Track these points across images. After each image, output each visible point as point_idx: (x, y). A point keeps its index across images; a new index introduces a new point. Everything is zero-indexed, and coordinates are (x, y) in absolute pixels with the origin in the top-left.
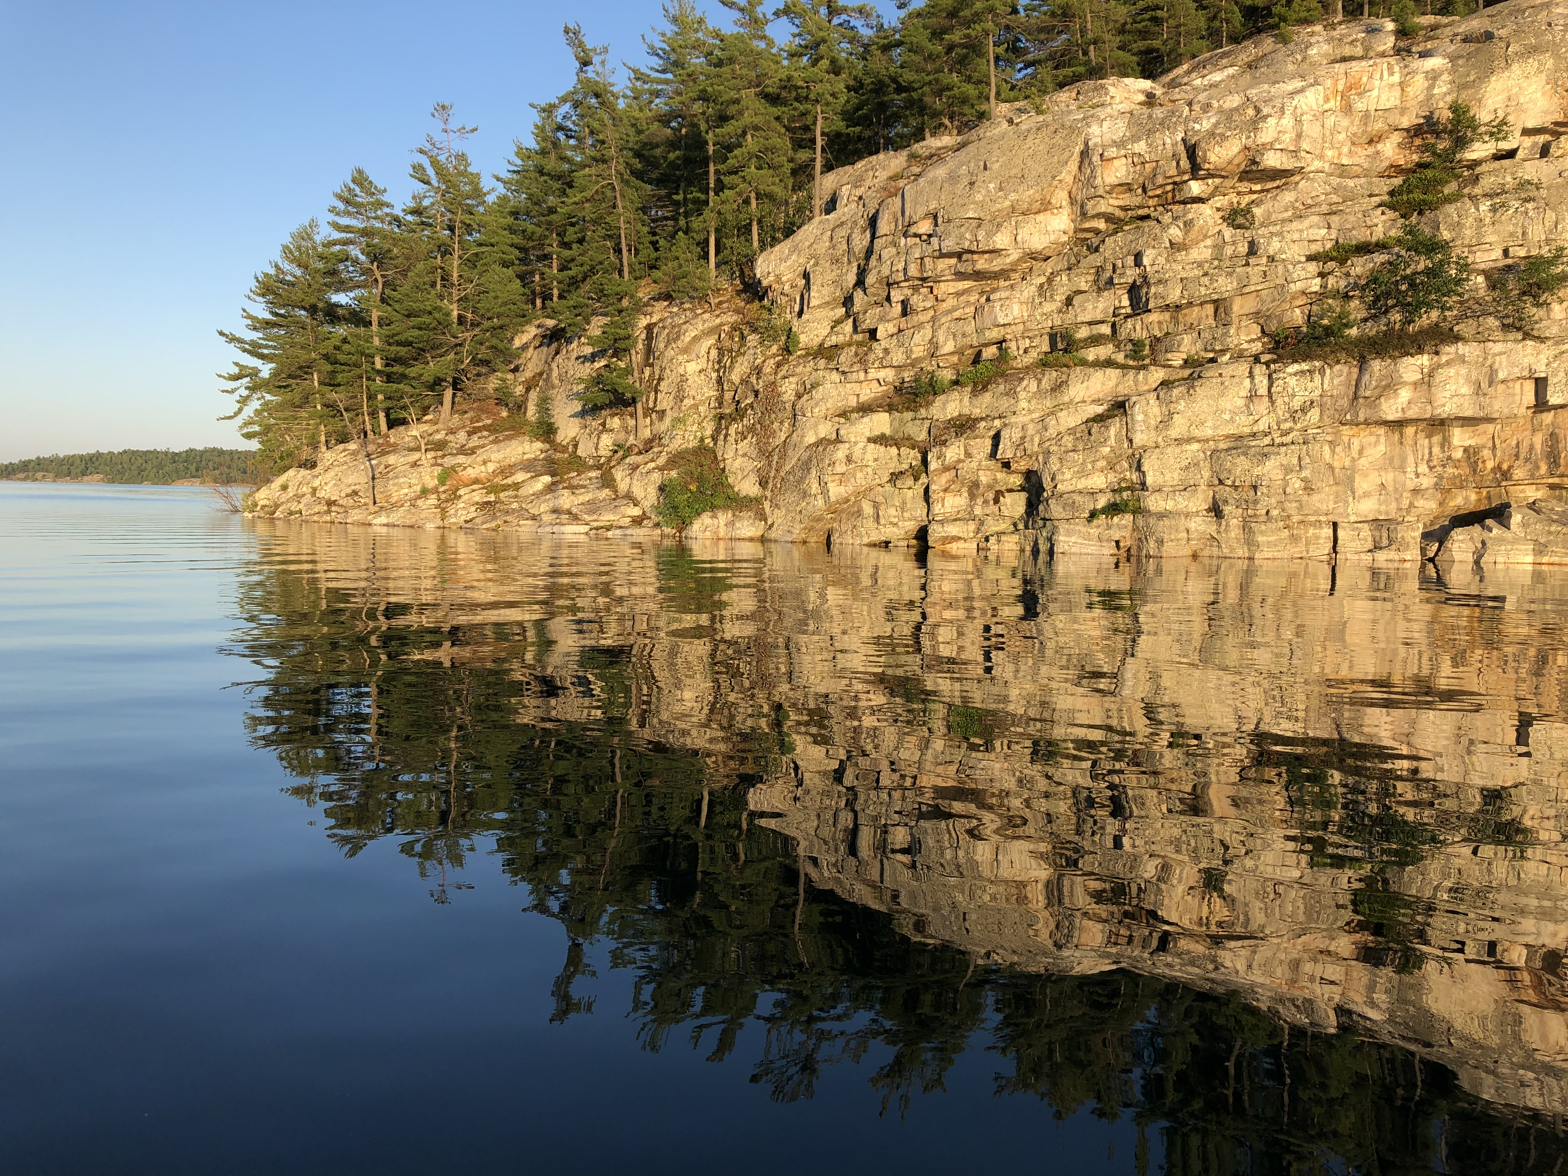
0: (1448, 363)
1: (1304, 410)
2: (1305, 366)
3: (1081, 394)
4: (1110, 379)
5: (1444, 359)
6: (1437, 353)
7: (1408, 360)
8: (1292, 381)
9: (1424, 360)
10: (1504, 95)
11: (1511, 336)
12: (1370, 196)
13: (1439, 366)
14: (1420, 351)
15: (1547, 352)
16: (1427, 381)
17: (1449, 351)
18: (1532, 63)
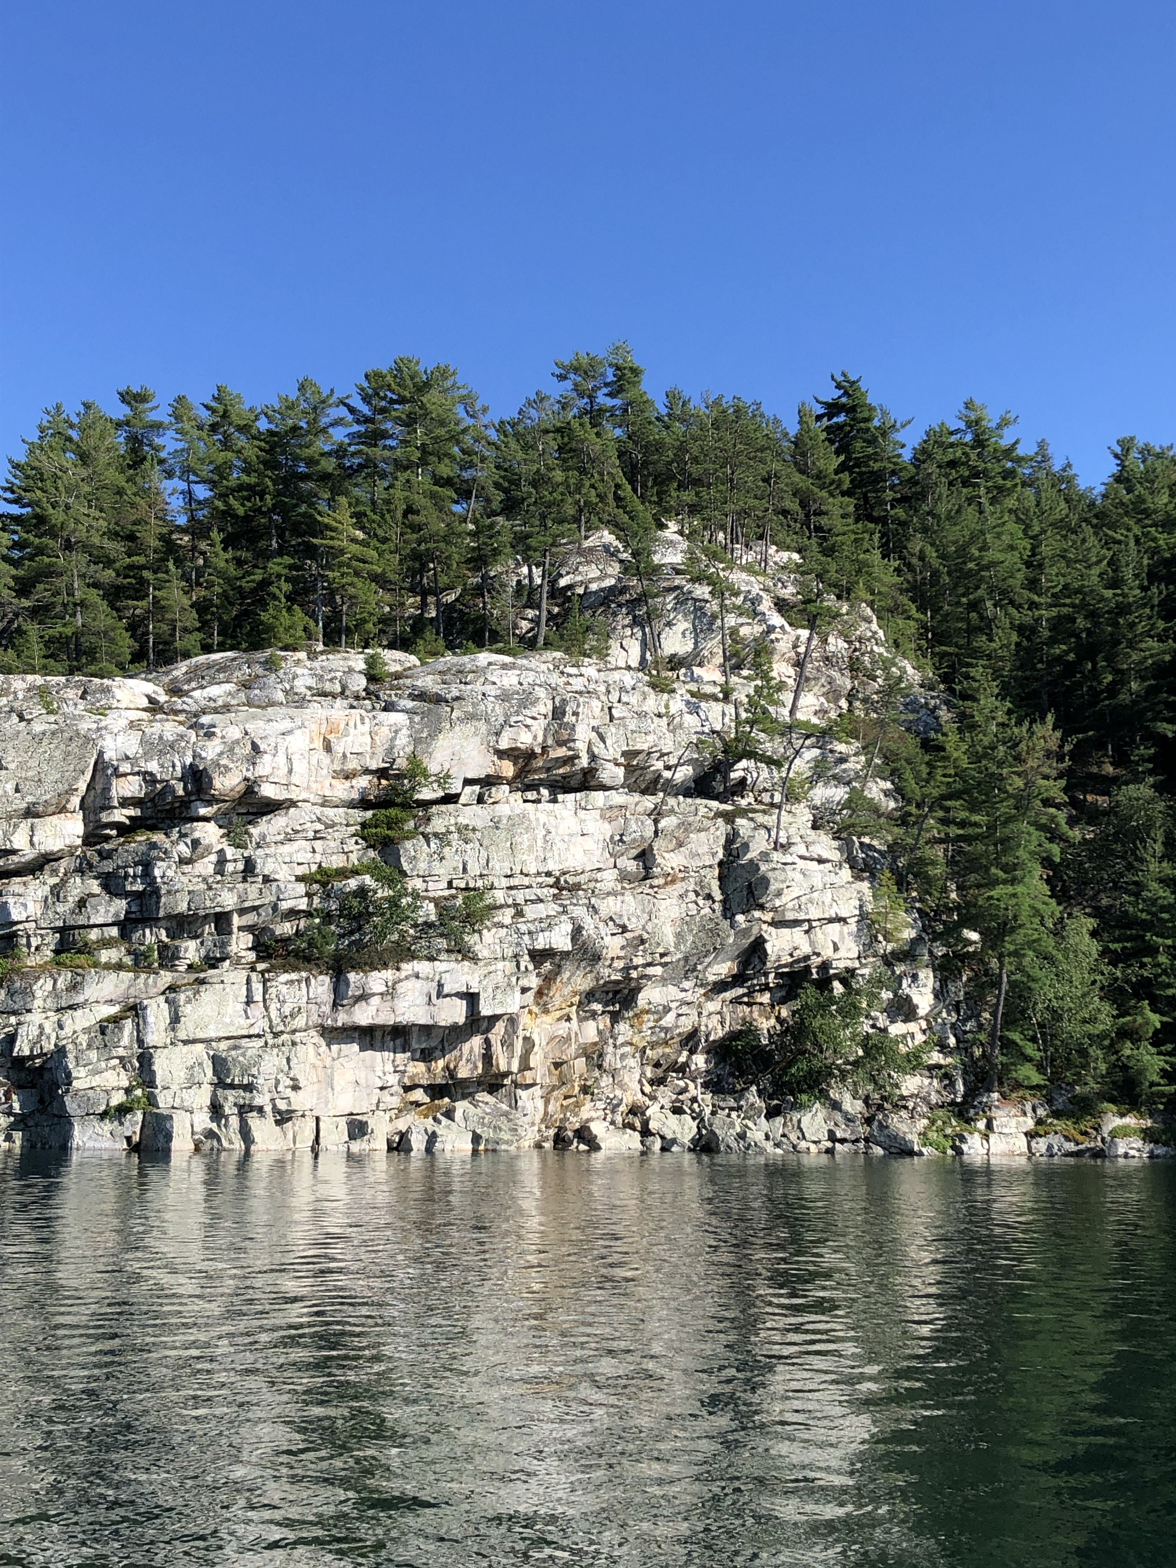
0: (407, 978)
1: (292, 1016)
2: (294, 976)
3: (96, 995)
4: (122, 982)
5: (403, 974)
6: (398, 969)
7: (375, 974)
8: (284, 989)
9: (388, 974)
10: (450, 751)
11: (453, 957)
12: (347, 825)
13: (400, 981)
14: (385, 966)
15: (480, 970)
16: (390, 993)
17: (407, 967)
18: (469, 728)
